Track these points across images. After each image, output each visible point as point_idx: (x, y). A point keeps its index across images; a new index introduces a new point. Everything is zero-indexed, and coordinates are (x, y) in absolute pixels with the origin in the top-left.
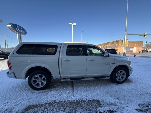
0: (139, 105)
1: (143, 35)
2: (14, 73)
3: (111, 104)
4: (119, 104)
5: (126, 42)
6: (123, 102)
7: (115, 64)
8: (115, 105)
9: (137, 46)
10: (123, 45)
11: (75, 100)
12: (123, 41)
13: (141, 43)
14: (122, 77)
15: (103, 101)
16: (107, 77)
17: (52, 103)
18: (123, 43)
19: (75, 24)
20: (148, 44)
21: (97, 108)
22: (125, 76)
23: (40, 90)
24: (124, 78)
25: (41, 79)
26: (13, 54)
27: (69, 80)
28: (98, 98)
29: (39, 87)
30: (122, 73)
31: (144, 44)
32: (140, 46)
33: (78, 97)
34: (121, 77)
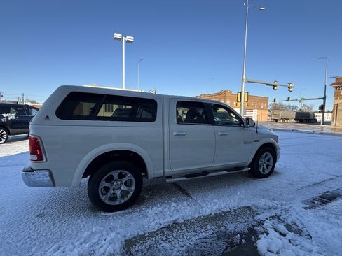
0: (304, 202)
1: (271, 85)
2: (50, 172)
3: (270, 208)
4: (279, 206)
5: (244, 98)
6: (284, 202)
7: (258, 141)
8: (276, 208)
9: (259, 108)
10: (239, 104)
11: (211, 214)
12: (239, 94)
13: (266, 100)
14: (267, 166)
15: (256, 207)
16: (246, 167)
17: (172, 225)
18: (239, 100)
19: (131, 38)
20: (276, 104)
21: (253, 216)
22: (271, 163)
23: (120, 210)
24: (270, 167)
25: (119, 183)
26: (47, 117)
27: (185, 178)
28: (245, 203)
29: (118, 203)
30: (267, 158)
31: (270, 103)
32: (264, 106)
33: (214, 208)
34: (265, 166)
